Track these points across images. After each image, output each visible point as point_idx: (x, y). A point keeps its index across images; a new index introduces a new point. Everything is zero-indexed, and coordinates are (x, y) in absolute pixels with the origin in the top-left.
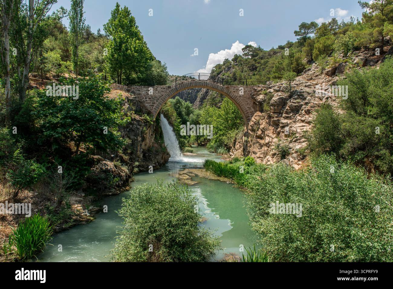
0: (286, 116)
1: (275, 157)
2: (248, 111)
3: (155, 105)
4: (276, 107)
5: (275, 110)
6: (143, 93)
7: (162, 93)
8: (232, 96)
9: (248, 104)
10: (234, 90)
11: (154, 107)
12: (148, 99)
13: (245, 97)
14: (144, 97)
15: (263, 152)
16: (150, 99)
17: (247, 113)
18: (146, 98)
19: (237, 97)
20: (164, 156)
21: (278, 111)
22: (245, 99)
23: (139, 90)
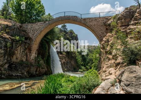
0: (135, 23)
1: (119, 67)
2: (102, 36)
3: (35, 34)
4: (123, 20)
5: (122, 23)
6: (29, 27)
7: (40, 26)
8: (88, 25)
9: (101, 30)
10: (90, 21)
11: (34, 36)
12: (31, 31)
13: (99, 25)
14: (29, 30)
15: (109, 65)
16: (32, 30)
17: (101, 37)
18: (30, 30)
19: (92, 25)
20: (38, 69)
21: (126, 24)
22: (99, 26)
23: (27, 26)
